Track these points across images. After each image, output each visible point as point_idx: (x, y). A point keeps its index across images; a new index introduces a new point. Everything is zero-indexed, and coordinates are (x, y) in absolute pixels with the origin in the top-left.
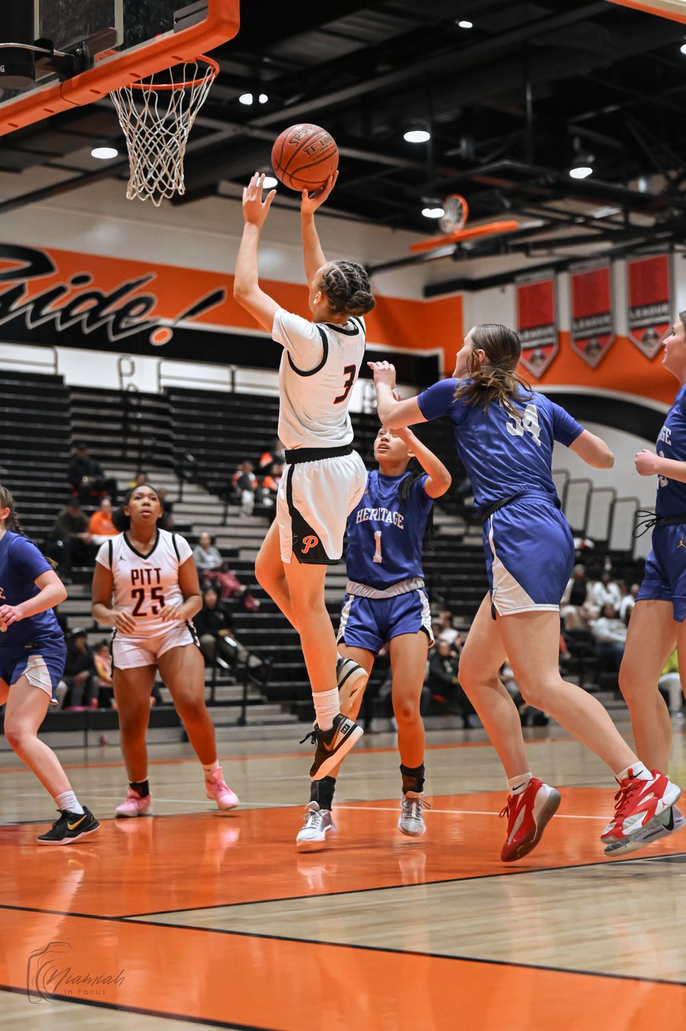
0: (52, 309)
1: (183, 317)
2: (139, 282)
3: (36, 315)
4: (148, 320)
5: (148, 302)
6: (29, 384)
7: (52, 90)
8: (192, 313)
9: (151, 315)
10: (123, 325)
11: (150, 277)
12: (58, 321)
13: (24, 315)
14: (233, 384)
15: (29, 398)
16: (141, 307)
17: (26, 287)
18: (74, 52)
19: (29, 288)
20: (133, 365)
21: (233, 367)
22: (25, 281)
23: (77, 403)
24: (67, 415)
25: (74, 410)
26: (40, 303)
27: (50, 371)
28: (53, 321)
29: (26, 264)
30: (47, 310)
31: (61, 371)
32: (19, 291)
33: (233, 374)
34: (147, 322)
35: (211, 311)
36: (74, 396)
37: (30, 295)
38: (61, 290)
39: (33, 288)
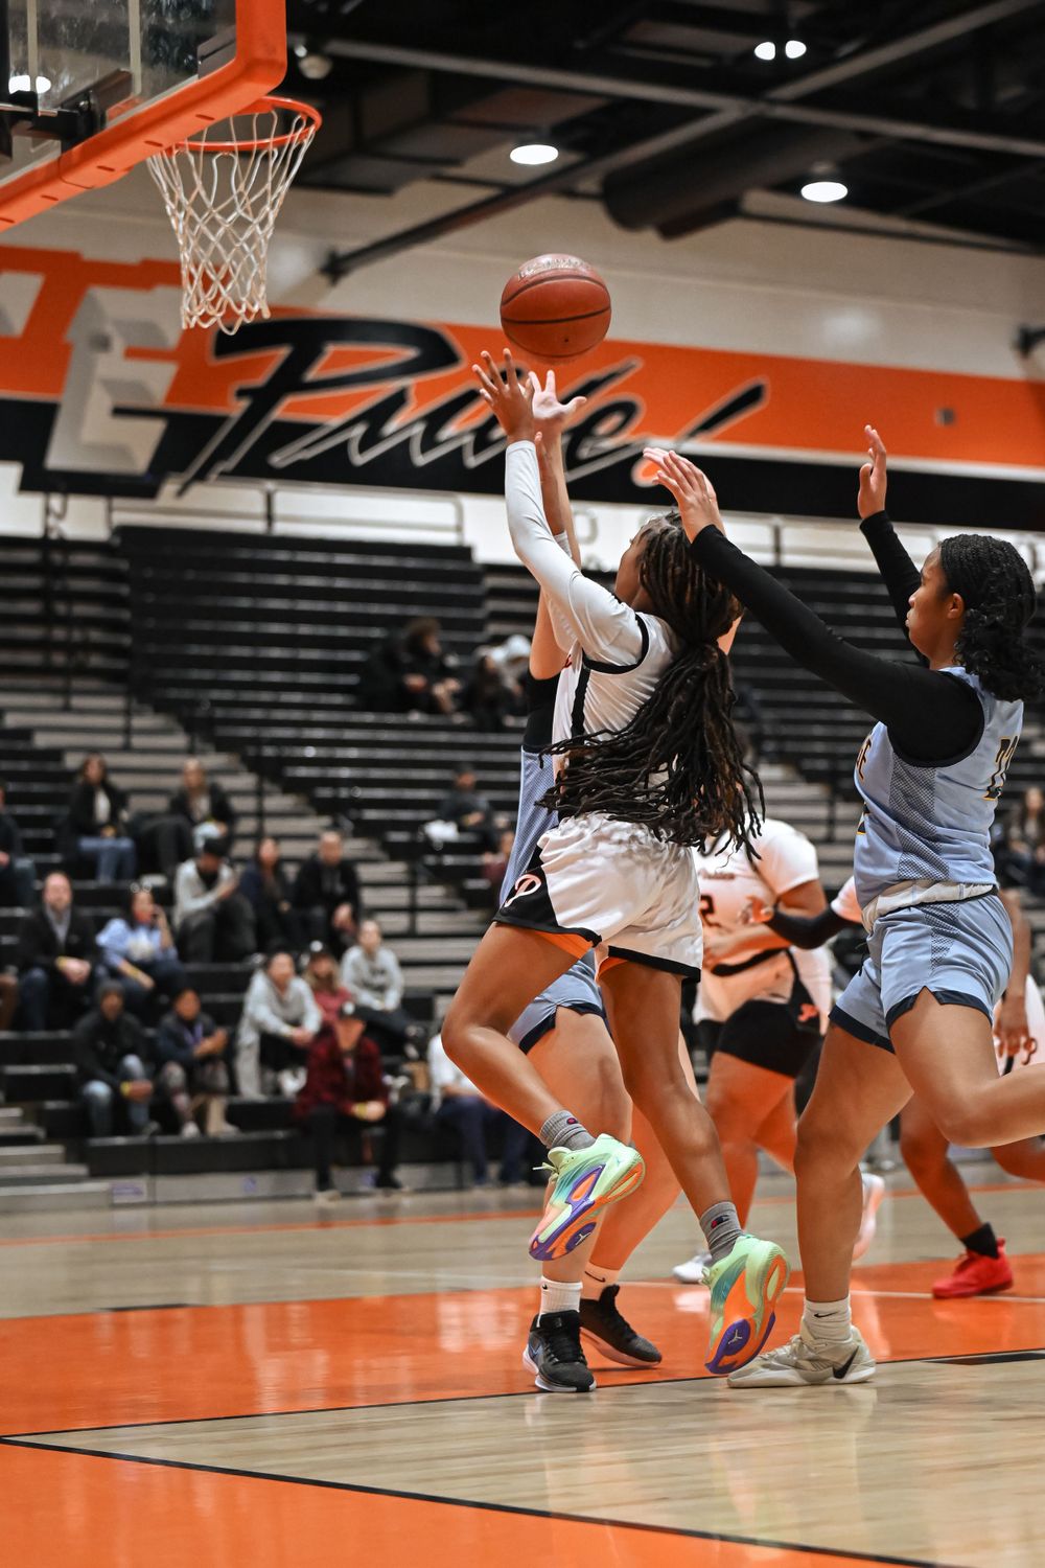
0: (456, 431)
1: (693, 434)
2: (611, 377)
3: (429, 442)
4: (627, 442)
5: (628, 410)
6: (411, 563)
7: (49, 167)
8: (707, 426)
9: (635, 432)
10: (584, 452)
11: (632, 367)
12: (468, 451)
13: (406, 443)
14: (778, 550)
15: (412, 587)
16: (615, 420)
17: (412, 394)
18: (77, 106)
19: (417, 393)
20: (594, 524)
21: (777, 520)
22: (408, 382)
23: (497, 593)
24: (479, 614)
25: (493, 605)
26: (436, 420)
27: (448, 538)
28: (459, 451)
29: (409, 353)
30: (449, 431)
31: (470, 538)
32: (397, 401)
33: (777, 533)
34: (626, 447)
35: (744, 421)
36: (492, 581)
37: (419, 405)
38: (472, 396)
39: (425, 393)
